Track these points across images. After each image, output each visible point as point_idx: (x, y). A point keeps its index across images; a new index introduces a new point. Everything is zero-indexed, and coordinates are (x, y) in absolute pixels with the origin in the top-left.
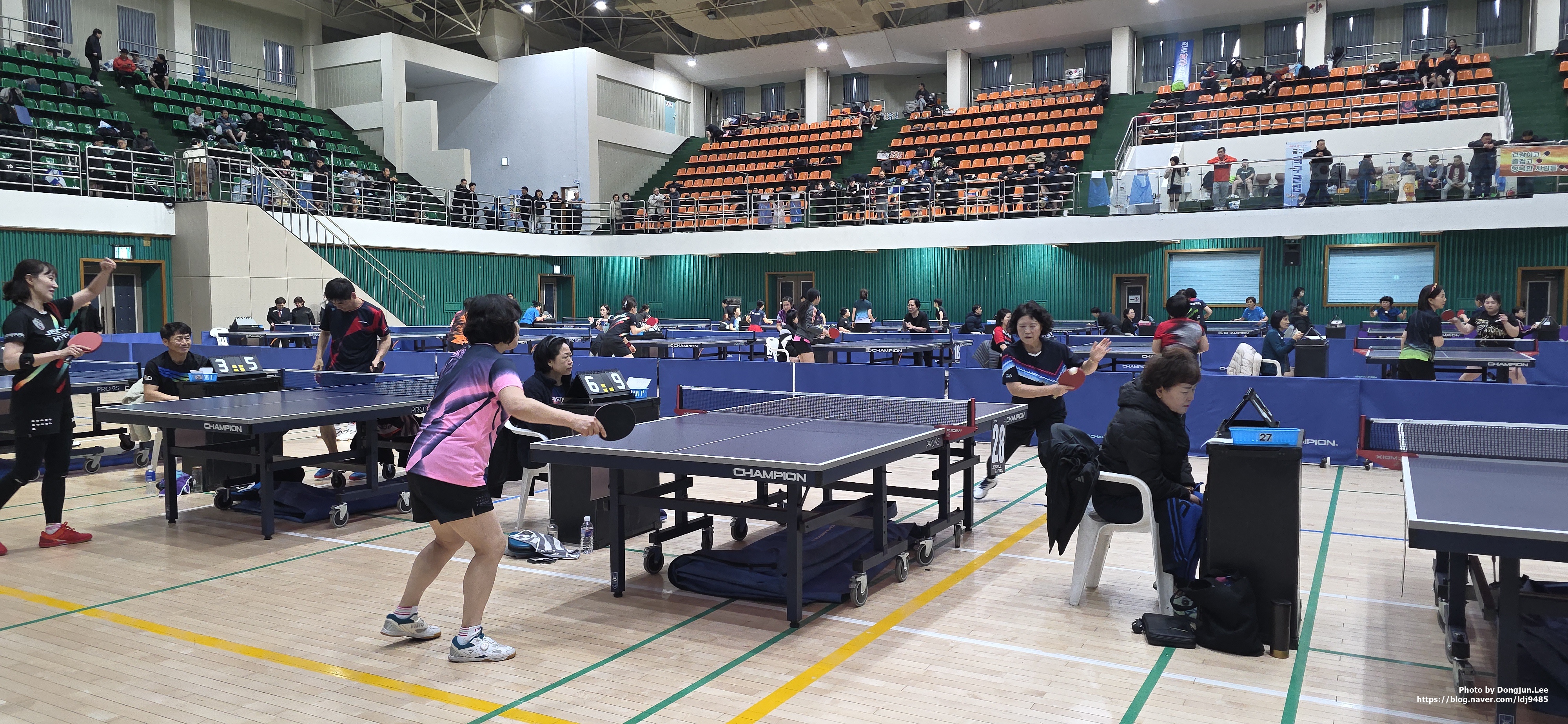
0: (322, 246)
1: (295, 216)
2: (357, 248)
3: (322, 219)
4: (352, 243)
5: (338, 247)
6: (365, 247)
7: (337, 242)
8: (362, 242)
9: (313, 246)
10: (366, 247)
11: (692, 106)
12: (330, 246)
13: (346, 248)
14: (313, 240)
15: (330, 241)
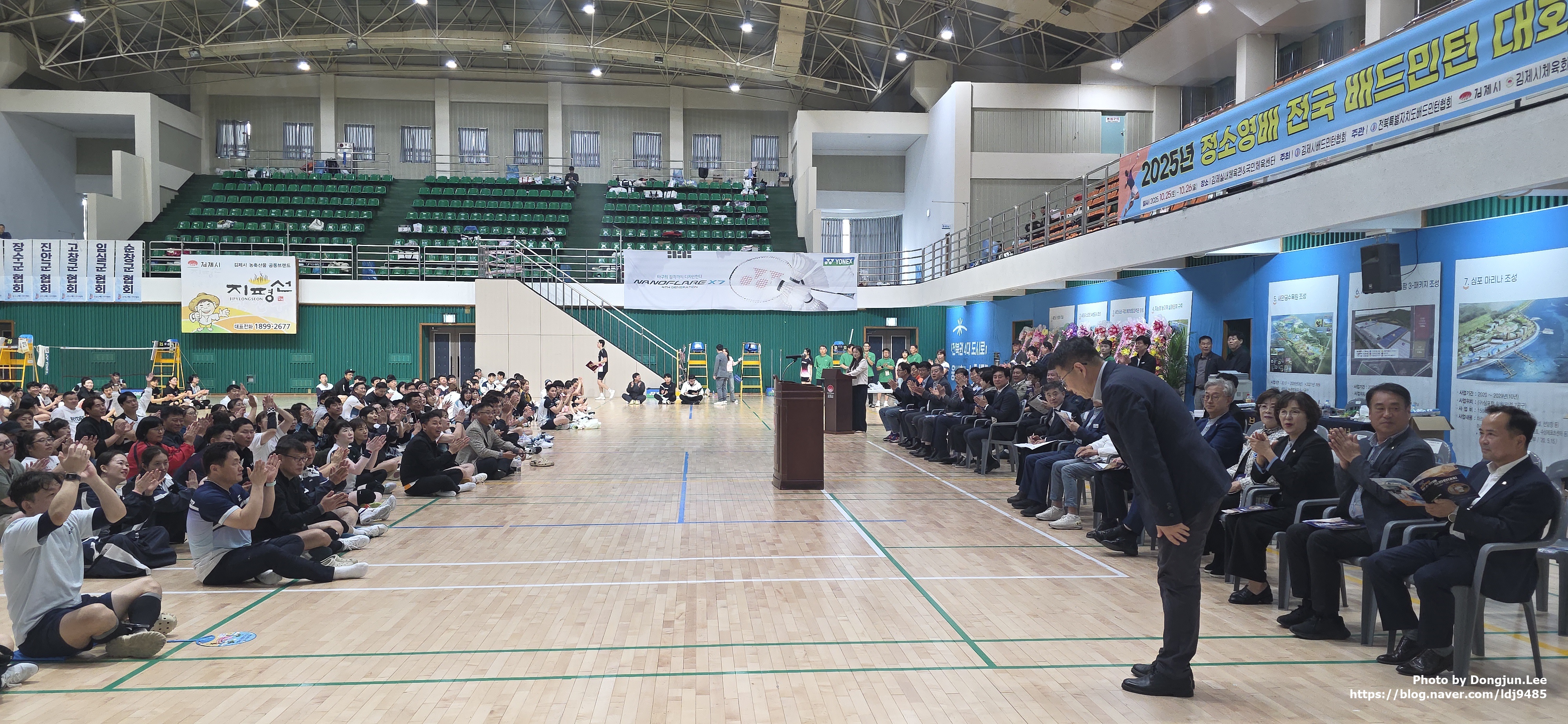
0: (576, 308)
1: (552, 285)
2: (610, 308)
3: (577, 286)
4: (605, 304)
5: (592, 308)
6: (616, 307)
7: (590, 304)
8: (613, 304)
9: (567, 309)
10: (619, 308)
11: (1154, 114)
12: (584, 308)
13: (598, 308)
14: (568, 303)
15: (584, 304)
